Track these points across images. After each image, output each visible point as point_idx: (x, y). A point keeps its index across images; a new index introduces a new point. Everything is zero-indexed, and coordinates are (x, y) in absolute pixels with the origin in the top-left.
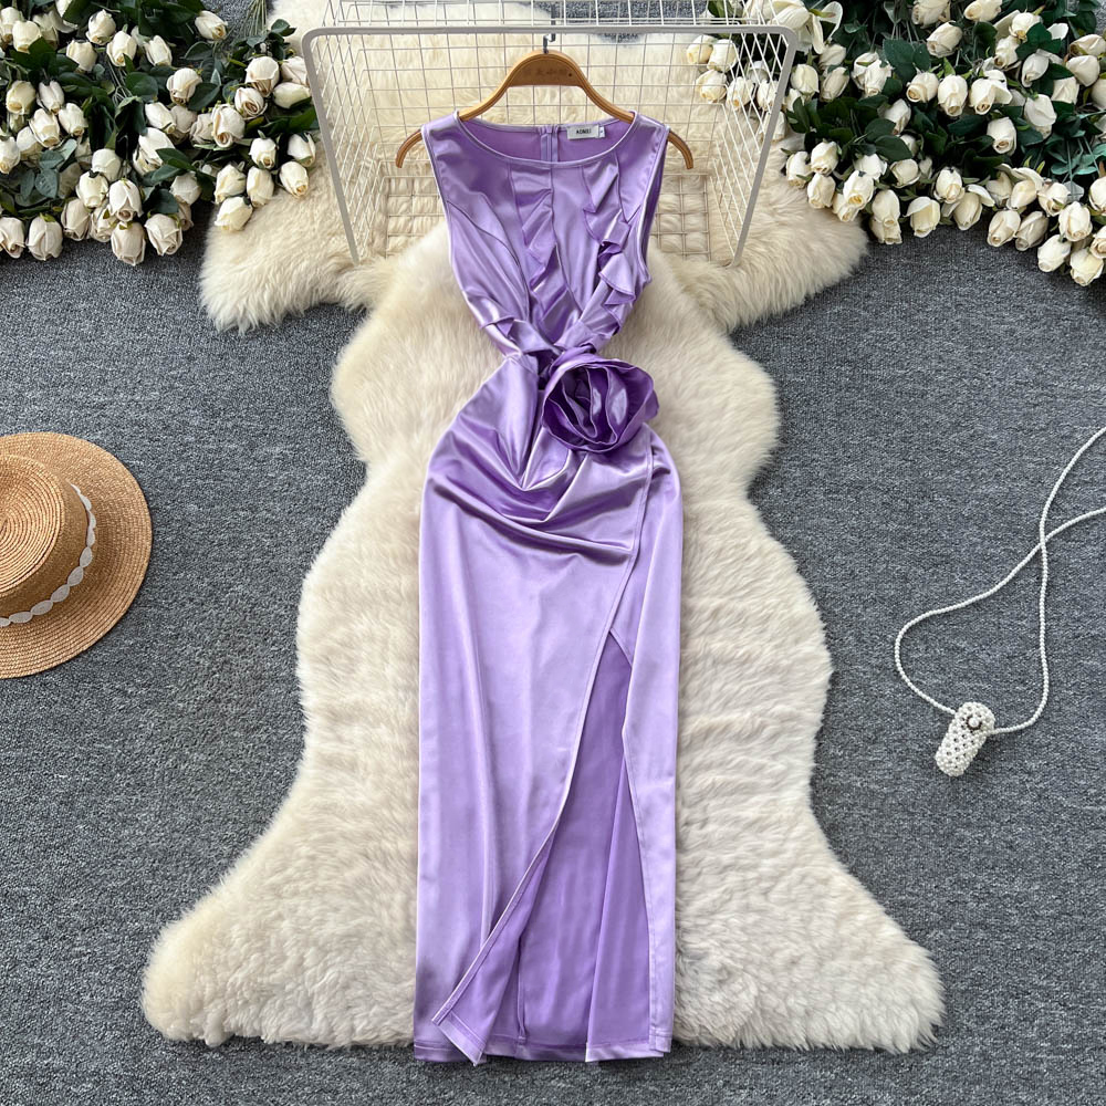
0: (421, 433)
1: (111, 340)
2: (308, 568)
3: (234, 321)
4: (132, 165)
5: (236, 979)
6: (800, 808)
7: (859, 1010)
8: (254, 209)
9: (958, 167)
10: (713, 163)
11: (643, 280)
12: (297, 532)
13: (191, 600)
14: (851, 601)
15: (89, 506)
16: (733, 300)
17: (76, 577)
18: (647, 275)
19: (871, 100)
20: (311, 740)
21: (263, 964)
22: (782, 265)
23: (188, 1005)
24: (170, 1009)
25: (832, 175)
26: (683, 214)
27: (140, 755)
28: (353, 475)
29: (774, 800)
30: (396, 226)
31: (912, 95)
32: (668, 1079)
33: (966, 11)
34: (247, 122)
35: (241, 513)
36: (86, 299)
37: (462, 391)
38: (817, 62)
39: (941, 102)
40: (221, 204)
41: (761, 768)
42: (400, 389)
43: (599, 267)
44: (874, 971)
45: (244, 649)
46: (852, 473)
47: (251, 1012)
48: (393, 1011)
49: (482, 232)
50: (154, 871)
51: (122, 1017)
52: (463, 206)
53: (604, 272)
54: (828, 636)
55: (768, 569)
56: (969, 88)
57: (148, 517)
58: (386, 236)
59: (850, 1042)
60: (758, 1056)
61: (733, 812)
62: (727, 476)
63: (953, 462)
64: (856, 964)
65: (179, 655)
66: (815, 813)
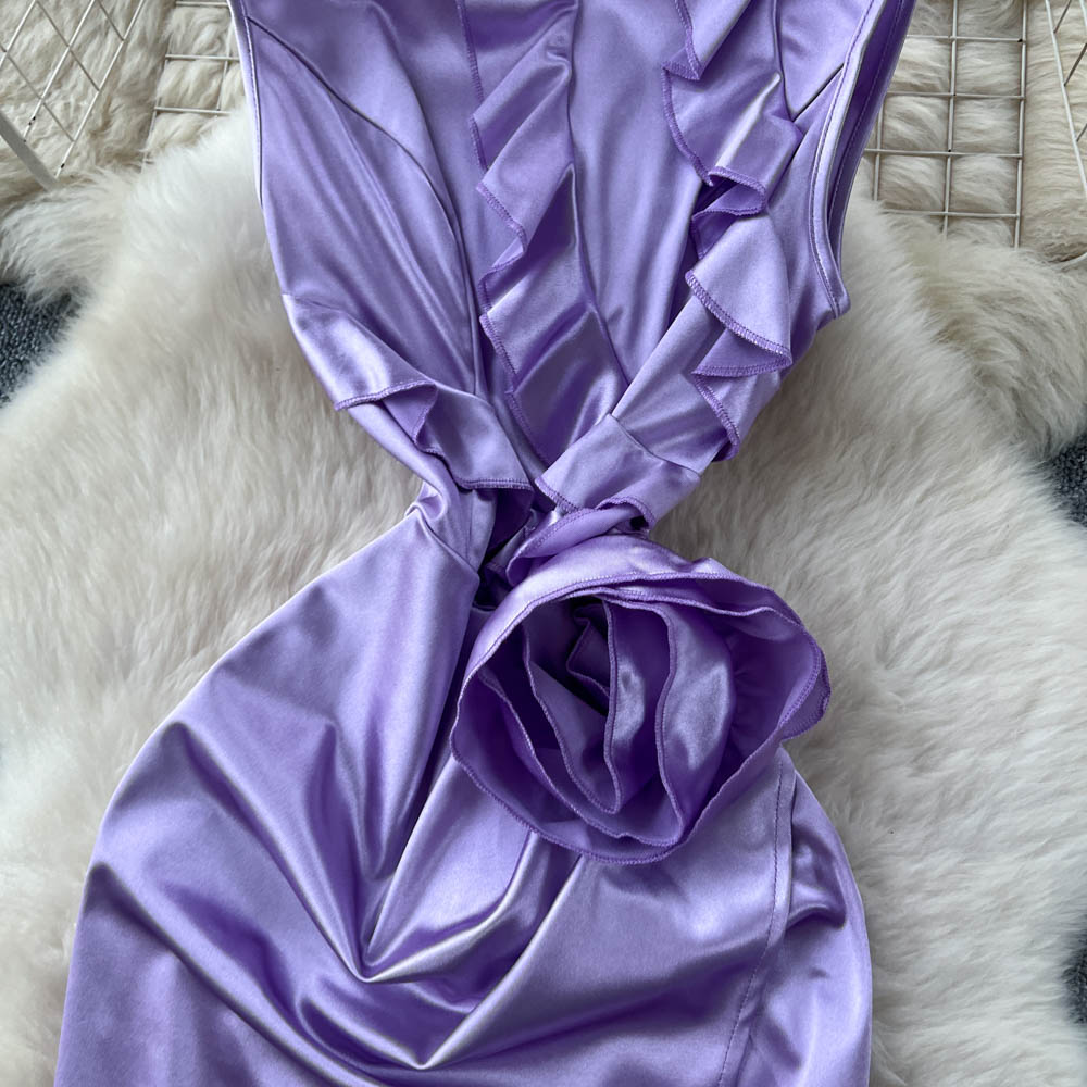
11: (822, 304)
18: (835, 290)
26: (954, 98)
30: (178, 84)
37: (261, 576)
42: (97, 555)
43: (692, 251)
49: (358, 123)
52: (304, 38)
53: (701, 273)
62: (1014, 934)
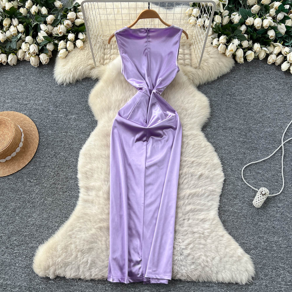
0: (111, 112)
1: (29, 87)
2: (81, 149)
3: (63, 82)
4: (36, 40)
5: (59, 260)
6: (215, 216)
7: (231, 272)
8: (69, 52)
9: (259, 43)
10: (193, 41)
12: (78, 139)
13: (49, 157)
14: (229, 159)
15: (22, 131)
16: (198, 78)
17: (18, 150)
19: (236, 24)
20: (81, 195)
21: (66, 256)
22: (211, 68)
23: (45, 267)
24: (41, 268)
25: (225, 44)
26: (184, 55)
27: (34, 199)
28: (93, 124)
29: (208, 213)
30: (107, 57)
31: (247, 23)
32: (178, 291)
33: (262, 1)
34: (67, 29)
35: (63, 133)
36: (23, 76)
38: (221, 14)
39: (255, 25)
40: (60, 51)
41: (204, 205)
42: (107, 100)
44: (236, 261)
45: (63, 170)
46: (230, 125)
47: (63, 269)
48: (102, 270)
50: (37, 230)
51: (27, 270)
54: (223, 169)
55: (207, 150)
56: (262, 21)
57: (38, 134)
58: (104, 60)
59: (229, 281)
60: (203, 285)
61: (197, 217)
62: (196, 125)
63: (258, 122)
64: (231, 259)
65: (46, 172)
66: (219, 217)
